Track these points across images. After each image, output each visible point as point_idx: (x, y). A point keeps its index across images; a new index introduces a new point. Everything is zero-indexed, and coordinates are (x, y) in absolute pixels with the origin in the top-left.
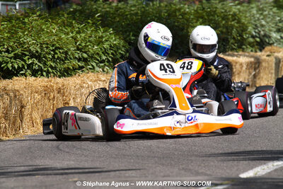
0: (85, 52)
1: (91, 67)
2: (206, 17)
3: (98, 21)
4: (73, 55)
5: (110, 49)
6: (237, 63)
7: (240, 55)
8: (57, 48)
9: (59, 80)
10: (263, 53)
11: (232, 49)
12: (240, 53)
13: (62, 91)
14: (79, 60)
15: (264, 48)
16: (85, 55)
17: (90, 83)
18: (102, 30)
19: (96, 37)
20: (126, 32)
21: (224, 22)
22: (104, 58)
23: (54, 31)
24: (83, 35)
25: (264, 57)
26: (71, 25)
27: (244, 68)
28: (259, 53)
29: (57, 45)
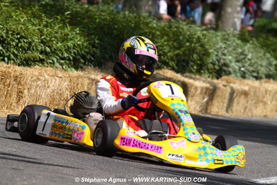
0: (49, 47)
1: (51, 61)
2: (171, 36)
3: (67, 18)
4: (36, 47)
5: (74, 48)
6: (192, 86)
7: (197, 79)
8: (22, 37)
9: (17, 68)
10: (219, 81)
11: (191, 72)
12: (198, 77)
13: (18, 79)
14: (41, 52)
15: (221, 76)
16: (48, 49)
17: (47, 77)
18: (69, 28)
19: (61, 34)
20: (92, 34)
21: (188, 44)
22: (66, 55)
23: (22, 20)
24: (50, 30)
25: (220, 86)
26: (40, 18)
27: (198, 92)
28: (215, 81)
29: (23, 34)
